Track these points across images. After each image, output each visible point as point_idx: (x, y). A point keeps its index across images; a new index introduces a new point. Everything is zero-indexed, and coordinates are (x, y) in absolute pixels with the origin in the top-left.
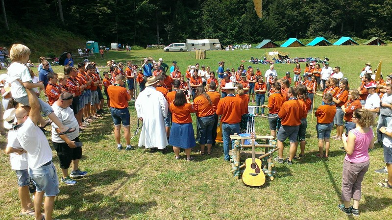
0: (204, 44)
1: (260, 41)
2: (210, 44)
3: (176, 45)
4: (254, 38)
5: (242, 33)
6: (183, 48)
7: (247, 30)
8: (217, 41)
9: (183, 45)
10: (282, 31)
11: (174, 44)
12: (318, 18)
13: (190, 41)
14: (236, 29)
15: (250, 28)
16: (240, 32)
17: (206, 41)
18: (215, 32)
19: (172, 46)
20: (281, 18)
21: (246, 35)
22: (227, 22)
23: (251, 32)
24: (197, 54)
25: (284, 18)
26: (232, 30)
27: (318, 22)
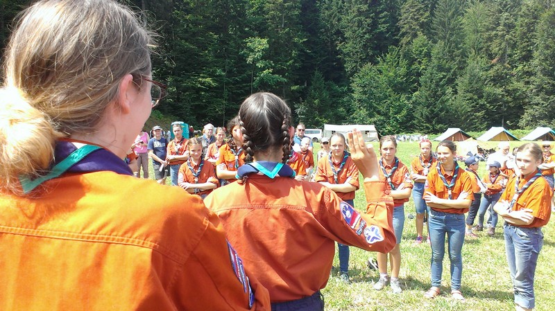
1: (442, 131)
4: (433, 126)
5: (413, 118)
6: (318, 136)
7: (422, 113)
8: (372, 128)
9: (318, 132)
10: (477, 117)
12: (538, 99)
14: (404, 112)
15: (426, 111)
16: (410, 117)
18: (371, 116)
20: (476, 97)
21: (419, 122)
22: (389, 101)
23: (427, 117)
25: (481, 97)
26: (396, 113)
27: (537, 104)
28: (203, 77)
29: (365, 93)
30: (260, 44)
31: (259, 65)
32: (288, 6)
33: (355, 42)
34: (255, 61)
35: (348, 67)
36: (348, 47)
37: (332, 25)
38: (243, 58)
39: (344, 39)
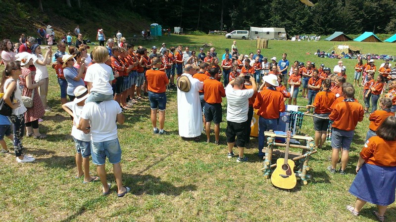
0: (268, 33)
1: (331, 33)
2: (275, 33)
3: (238, 33)
4: (325, 29)
5: (312, 23)
6: (246, 35)
7: (318, 20)
8: (283, 30)
9: (246, 33)
10: (357, 24)
11: (237, 31)
13: (253, 29)
14: (306, 19)
15: (321, 18)
16: (310, 22)
17: (271, 30)
18: (283, 20)
19: (235, 33)
20: (358, 9)
21: (316, 26)
22: (296, 10)
23: (322, 22)
24: (258, 42)
25: (361, 9)
26: (301, 19)
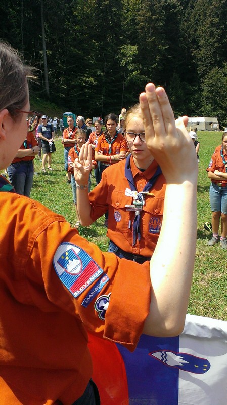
0: (198, 123)
2: (206, 123)
8: (215, 120)
28: (87, 77)
29: (211, 91)
30: (131, 50)
31: (130, 68)
32: (154, 18)
33: (207, 49)
34: (127, 64)
35: (200, 70)
36: (201, 53)
37: (189, 35)
38: (117, 62)
39: (198, 47)
